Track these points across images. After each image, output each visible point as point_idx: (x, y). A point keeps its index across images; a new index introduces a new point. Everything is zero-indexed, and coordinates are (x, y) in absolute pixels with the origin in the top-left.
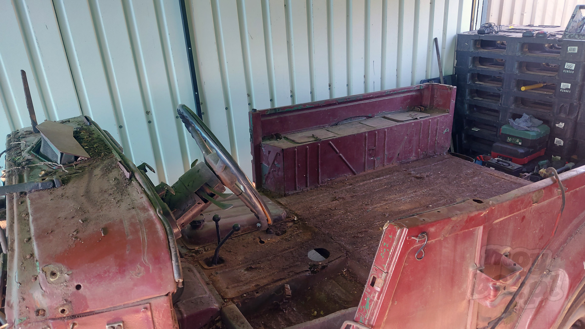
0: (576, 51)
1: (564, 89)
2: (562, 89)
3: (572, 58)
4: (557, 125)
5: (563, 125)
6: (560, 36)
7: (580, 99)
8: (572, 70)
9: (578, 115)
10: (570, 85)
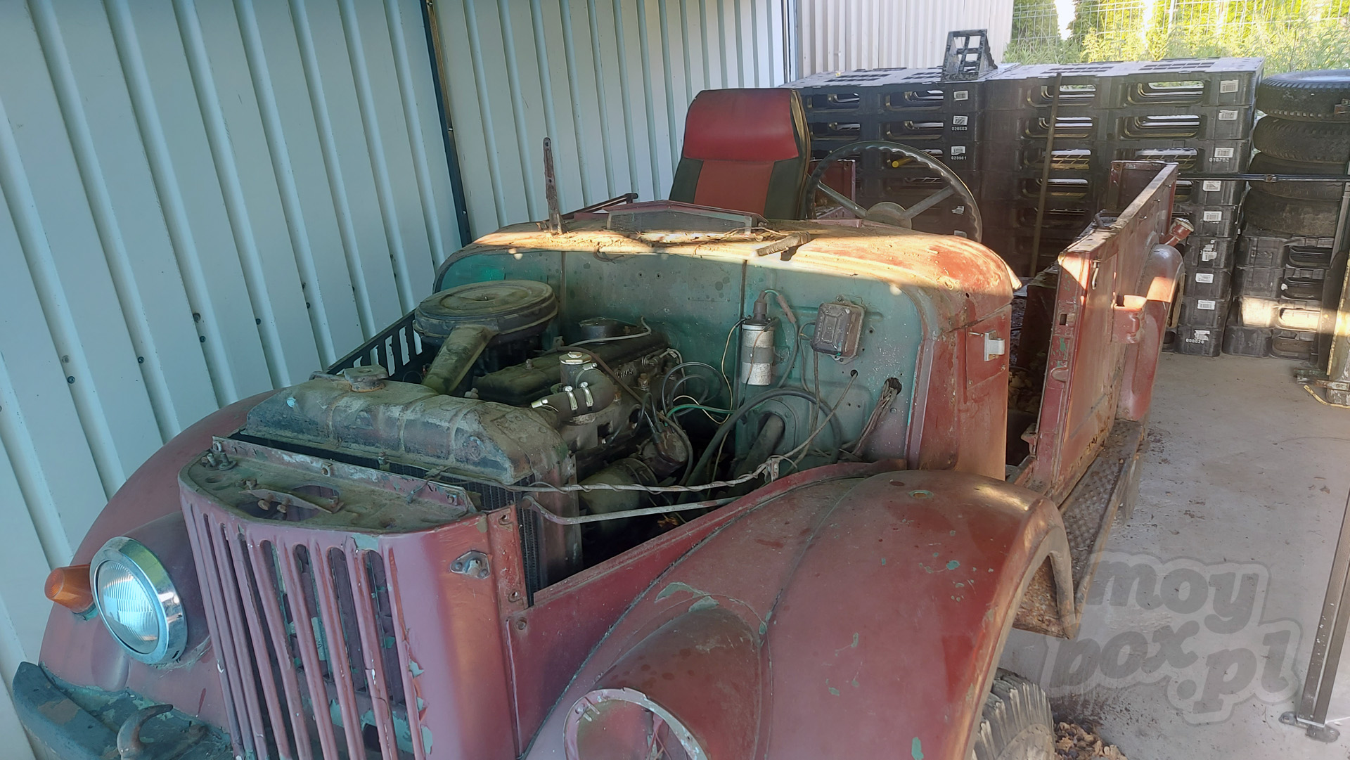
0: (967, 98)
1: (956, 156)
2: (954, 156)
3: (962, 108)
4: (954, 211)
5: (963, 209)
6: (939, 79)
7: (980, 167)
8: (966, 126)
9: (980, 190)
10: (964, 148)
